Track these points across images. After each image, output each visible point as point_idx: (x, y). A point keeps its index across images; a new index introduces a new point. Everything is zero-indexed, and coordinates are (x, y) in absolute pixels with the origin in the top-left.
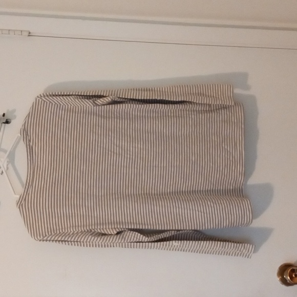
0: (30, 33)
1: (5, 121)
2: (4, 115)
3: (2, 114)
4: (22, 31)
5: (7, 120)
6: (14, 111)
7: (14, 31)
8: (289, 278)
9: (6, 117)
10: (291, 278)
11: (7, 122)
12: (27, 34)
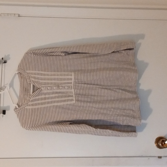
0: (19, 15)
1: (4, 62)
2: (2, 59)
3: (2, 58)
4: (15, 14)
5: (5, 61)
6: (9, 55)
7: (11, 14)
8: (161, 145)
9: (4, 60)
10: (162, 145)
11: (5, 62)
12: (18, 15)
